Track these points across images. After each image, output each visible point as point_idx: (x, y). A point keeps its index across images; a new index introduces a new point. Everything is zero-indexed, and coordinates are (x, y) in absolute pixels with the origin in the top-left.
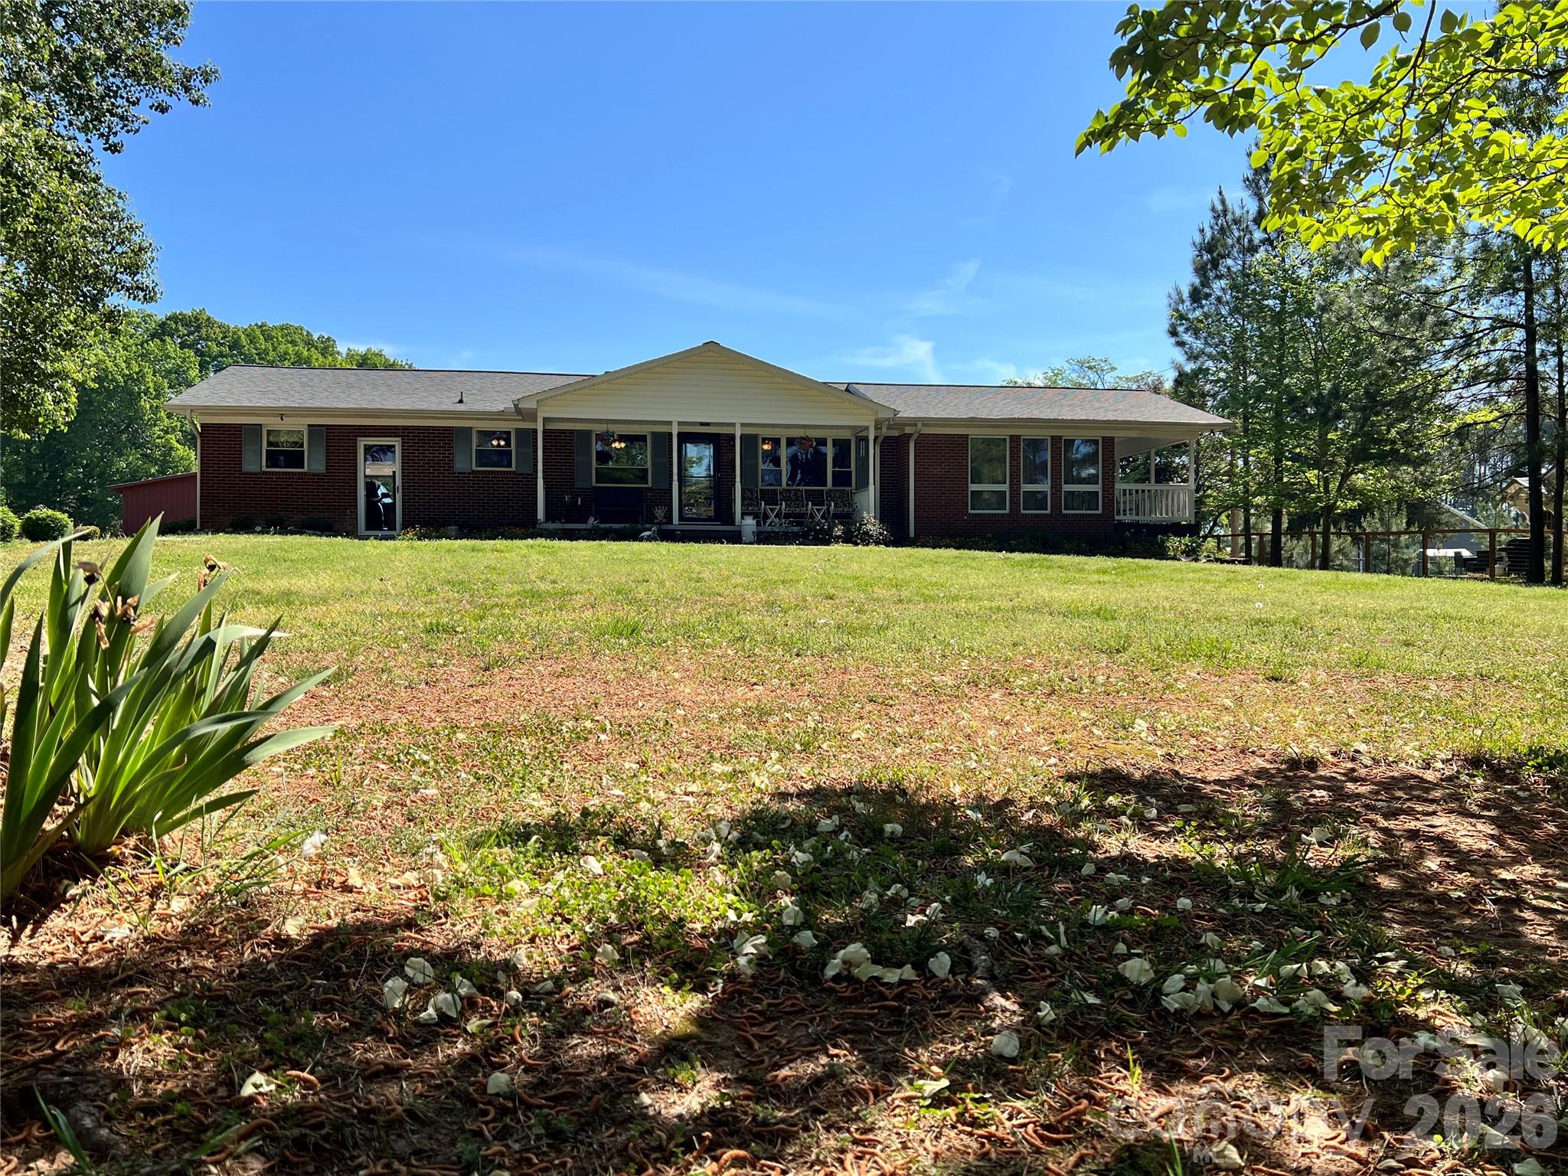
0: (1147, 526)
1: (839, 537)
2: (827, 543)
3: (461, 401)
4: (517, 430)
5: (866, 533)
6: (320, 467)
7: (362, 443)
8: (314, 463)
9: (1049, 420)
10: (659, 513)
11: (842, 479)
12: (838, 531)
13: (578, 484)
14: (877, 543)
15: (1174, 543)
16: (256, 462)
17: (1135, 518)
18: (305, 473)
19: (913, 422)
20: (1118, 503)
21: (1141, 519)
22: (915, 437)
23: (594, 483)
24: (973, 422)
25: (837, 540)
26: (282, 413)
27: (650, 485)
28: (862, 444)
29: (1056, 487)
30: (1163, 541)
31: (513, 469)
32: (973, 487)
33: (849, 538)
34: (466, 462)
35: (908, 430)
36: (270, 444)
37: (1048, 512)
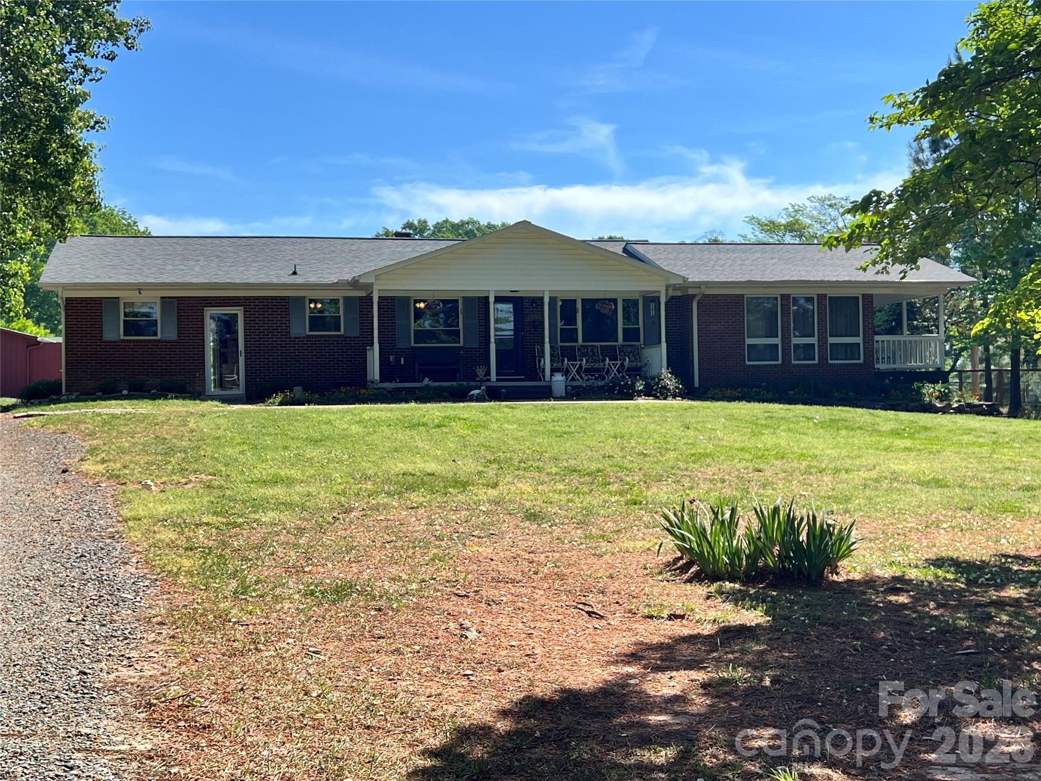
0: (902, 373)
1: (641, 391)
2: (630, 397)
3: (295, 273)
4: (345, 298)
5: (665, 387)
6: (172, 335)
7: (209, 312)
8: (166, 332)
9: (816, 282)
10: (481, 372)
11: (632, 335)
12: (640, 386)
13: (399, 346)
14: (674, 397)
15: (930, 391)
16: (115, 331)
17: (892, 366)
18: (159, 341)
19: (698, 285)
20: (877, 352)
21: (898, 366)
22: (697, 298)
23: (413, 344)
24: (750, 284)
25: (639, 394)
26: (140, 288)
27: (462, 344)
28: (652, 305)
29: (822, 340)
30: (919, 388)
31: (342, 332)
32: (749, 341)
33: (649, 392)
34: (301, 328)
35: (691, 292)
36: (126, 315)
37: (816, 362)
